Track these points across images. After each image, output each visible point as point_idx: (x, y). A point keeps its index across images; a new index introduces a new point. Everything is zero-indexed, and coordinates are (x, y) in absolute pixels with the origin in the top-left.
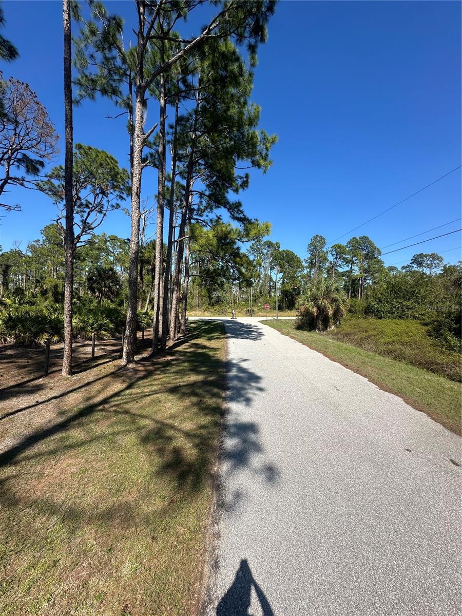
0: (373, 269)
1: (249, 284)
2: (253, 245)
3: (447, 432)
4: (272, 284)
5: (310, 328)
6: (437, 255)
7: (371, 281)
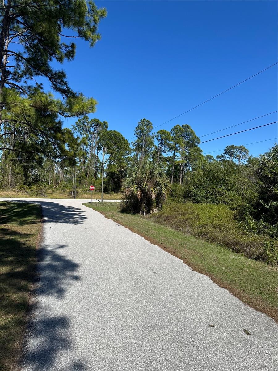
0: (193, 157)
1: (73, 163)
2: (79, 121)
3: (243, 305)
4: (98, 165)
5: (134, 211)
6: (244, 148)
7: (190, 168)
